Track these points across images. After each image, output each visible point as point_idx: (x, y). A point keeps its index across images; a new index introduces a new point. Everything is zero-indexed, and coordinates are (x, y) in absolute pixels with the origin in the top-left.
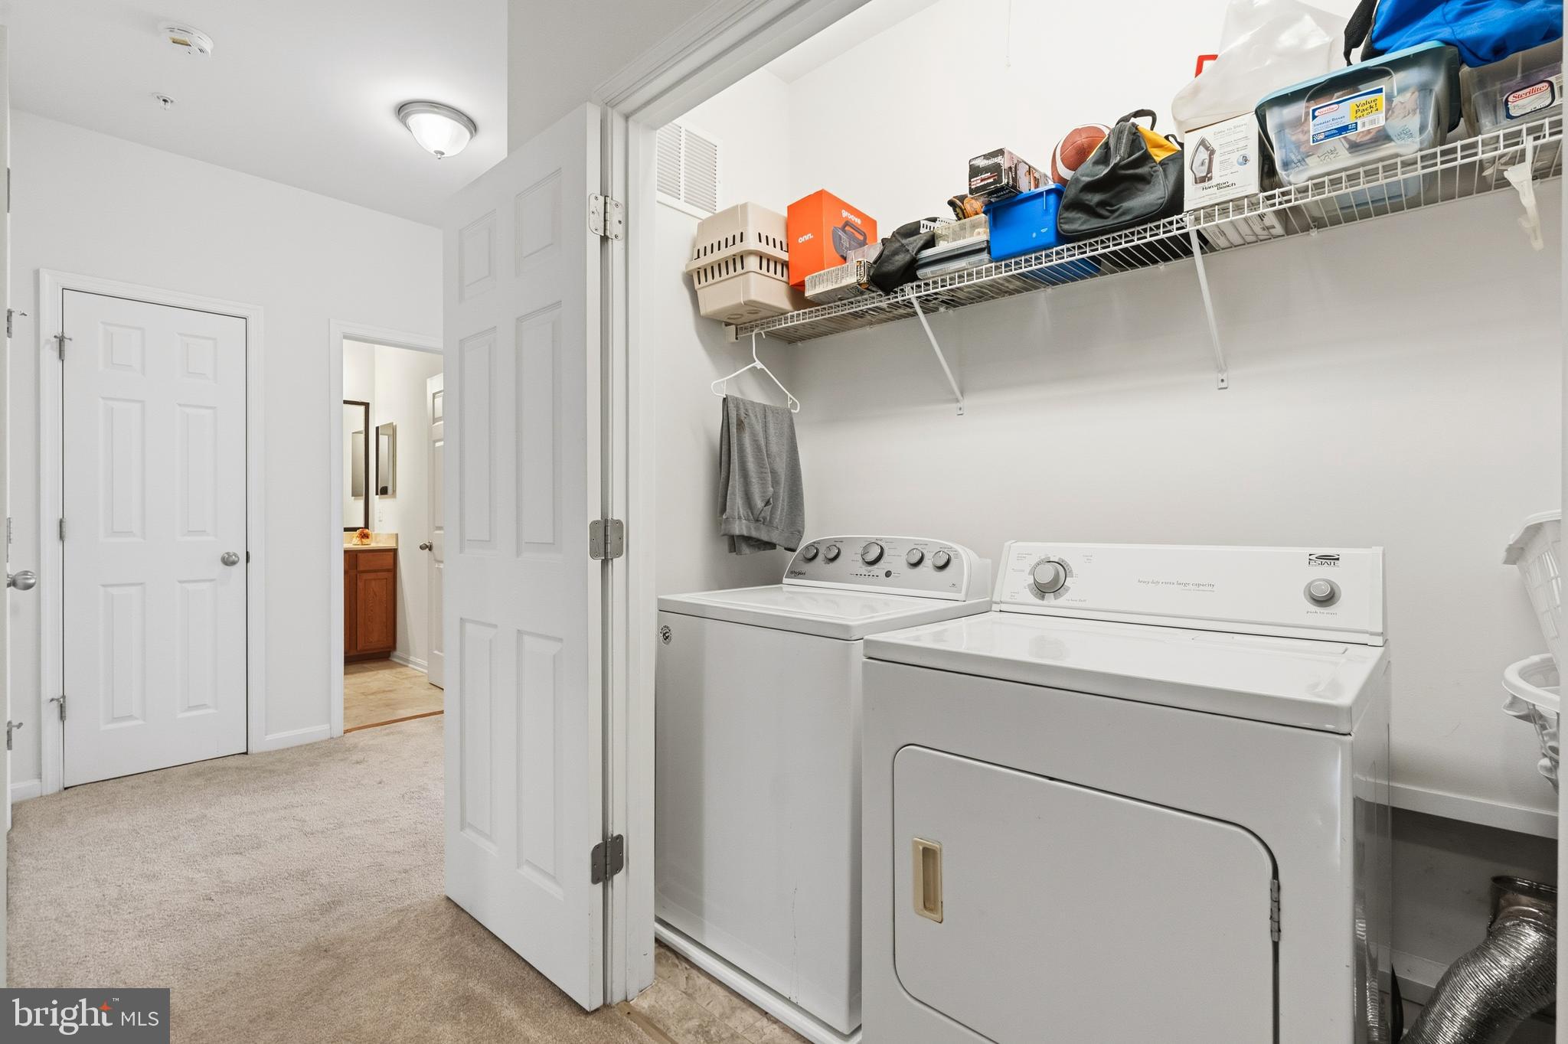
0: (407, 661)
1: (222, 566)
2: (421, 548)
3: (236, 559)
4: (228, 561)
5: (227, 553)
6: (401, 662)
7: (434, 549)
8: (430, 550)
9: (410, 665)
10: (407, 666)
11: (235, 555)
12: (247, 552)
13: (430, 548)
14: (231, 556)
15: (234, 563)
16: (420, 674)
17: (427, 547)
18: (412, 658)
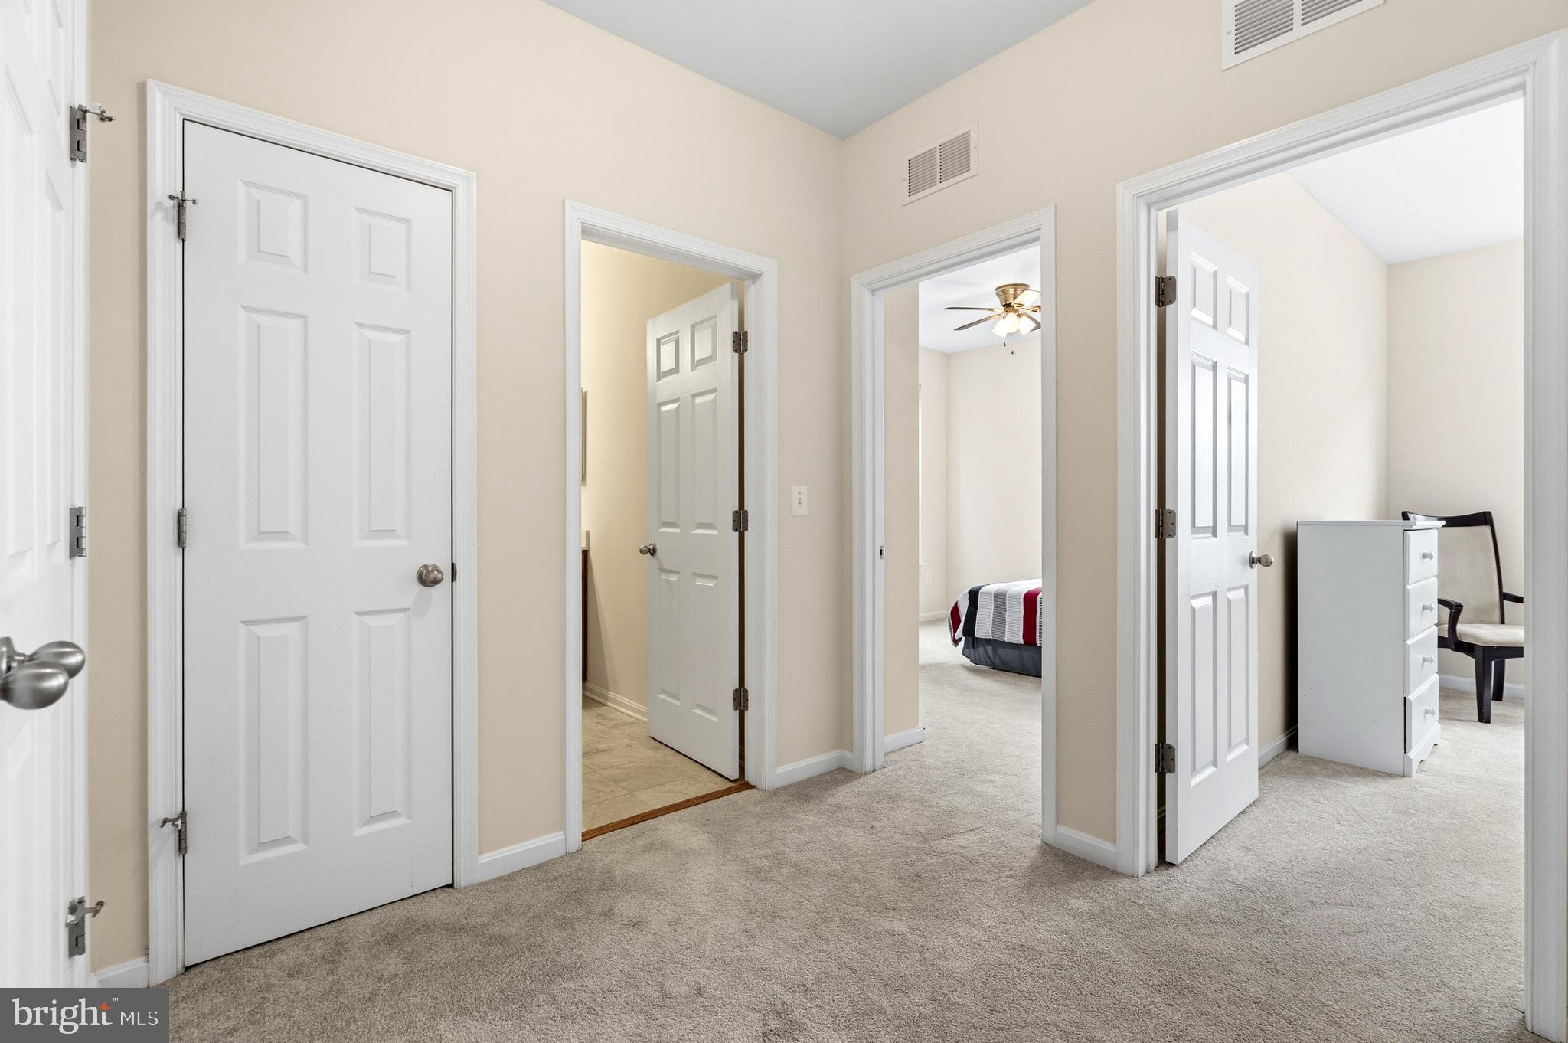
0: (606, 698)
1: (418, 587)
2: (641, 551)
3: (440, 576)
4: (427, 578)
5: (425, 567)
6: (597, 698)
7: (659, 553)
8: (652, 554)
9: (609, 704)
10: (606, 705)
11: (436, 568)
12: (453, 564)
13: (652, 552)
14: (432, 571)
15: (436, 582)
16: (632, 720)
17: (649, 550)
18: (611, 694)
